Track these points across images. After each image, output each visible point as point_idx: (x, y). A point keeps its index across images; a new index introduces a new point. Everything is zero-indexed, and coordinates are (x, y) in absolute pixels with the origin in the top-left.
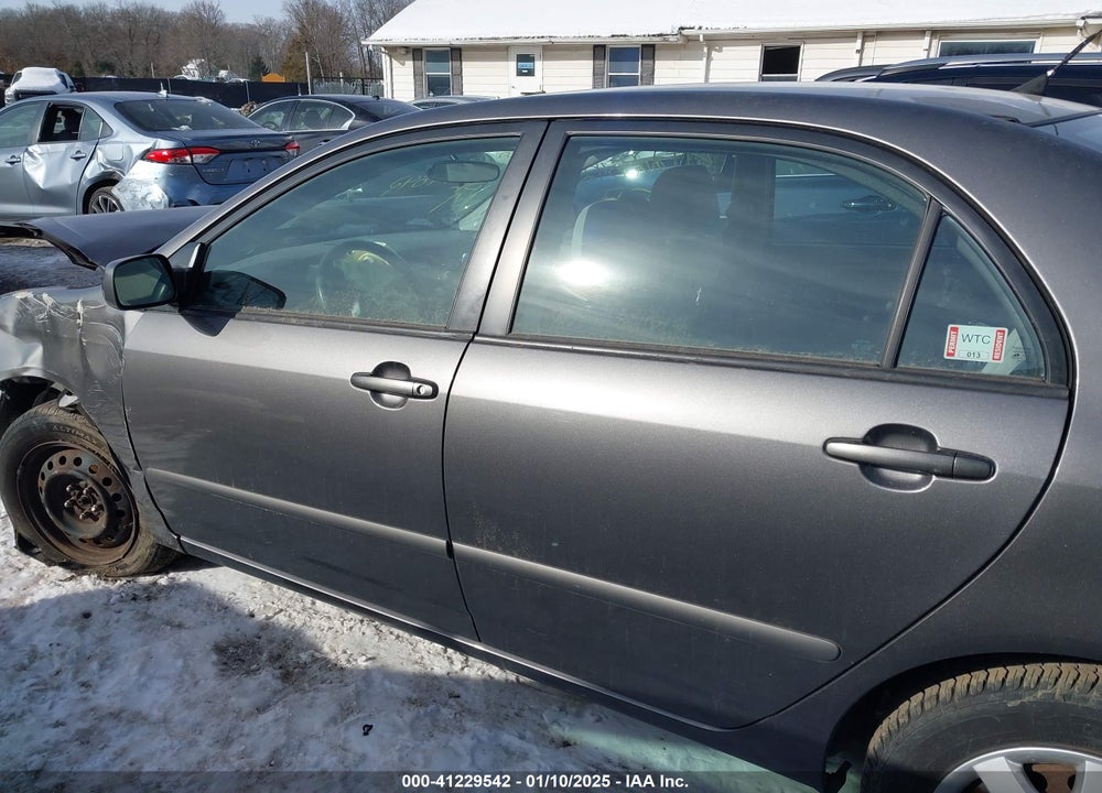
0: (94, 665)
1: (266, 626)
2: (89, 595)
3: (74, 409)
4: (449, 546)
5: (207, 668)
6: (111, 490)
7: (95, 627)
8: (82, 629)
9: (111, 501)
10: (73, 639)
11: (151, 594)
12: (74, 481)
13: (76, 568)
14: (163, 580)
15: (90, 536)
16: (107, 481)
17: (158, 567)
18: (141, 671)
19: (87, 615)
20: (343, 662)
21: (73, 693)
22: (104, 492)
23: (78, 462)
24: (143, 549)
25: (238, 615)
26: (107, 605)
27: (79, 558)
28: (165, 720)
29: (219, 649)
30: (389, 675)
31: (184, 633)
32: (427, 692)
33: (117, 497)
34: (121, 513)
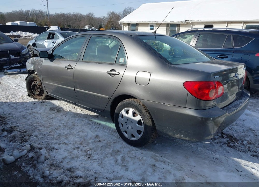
0: (34, 108)
1: (58, 106)
2: (36, 102)
3: (36, 74)
4: (75, 89)
5: (48, 110)
6: (40, 87)
7: (35, 105)
8: (33, 105)
9: (40, 88)
10: (32, 105)
11: (44, 102)
12: (36, 85)
13: (35, 99)
14: (46, 101)
15: (37, 94)
16: (40, 86)
17: (46, 99)
18: (39, 109)
19: (35, 104)
20: (66, 111)
21: (30, 110)
22: (39, 87)
23: (37, 82)
24: (44, 96)
25: (55, 105)
26: (38, 103)
27: (36, 97)
28: (41, 114)
29: (50, 108)
30: (71, 112)
31: (47, 106)
32: (76, 115)
33: (41, 88)
34: (42, 91)
